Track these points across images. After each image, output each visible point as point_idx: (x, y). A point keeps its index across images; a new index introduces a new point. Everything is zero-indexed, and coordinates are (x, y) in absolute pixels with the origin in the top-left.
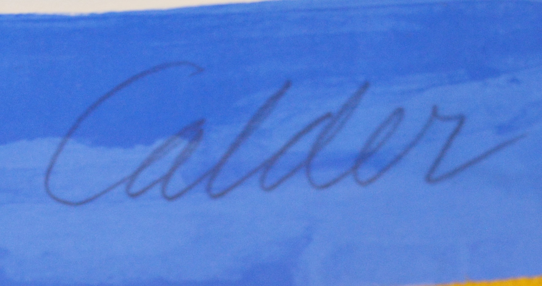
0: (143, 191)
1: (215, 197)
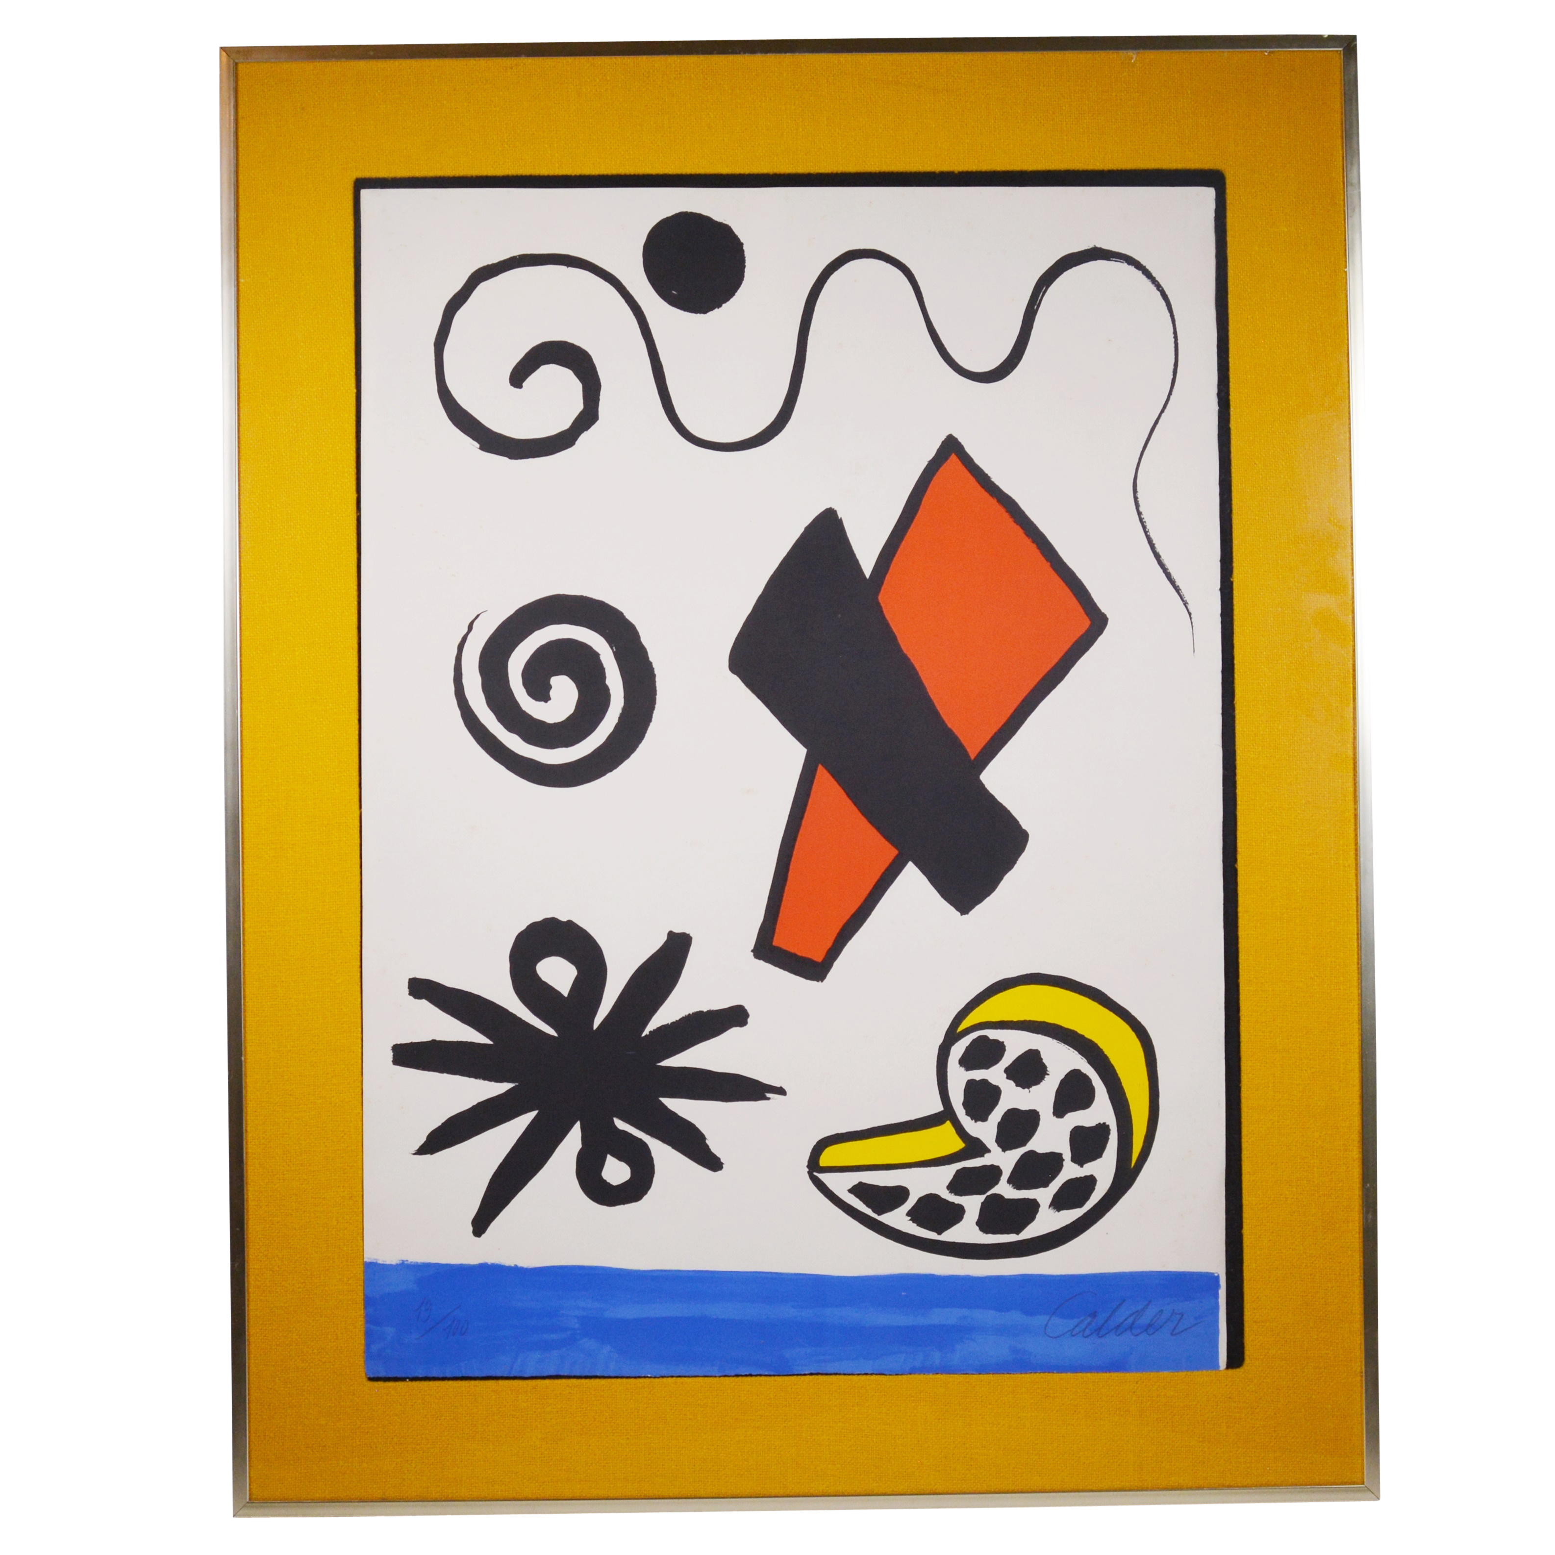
0: (1076, 1334)
1: (1100, 1337)
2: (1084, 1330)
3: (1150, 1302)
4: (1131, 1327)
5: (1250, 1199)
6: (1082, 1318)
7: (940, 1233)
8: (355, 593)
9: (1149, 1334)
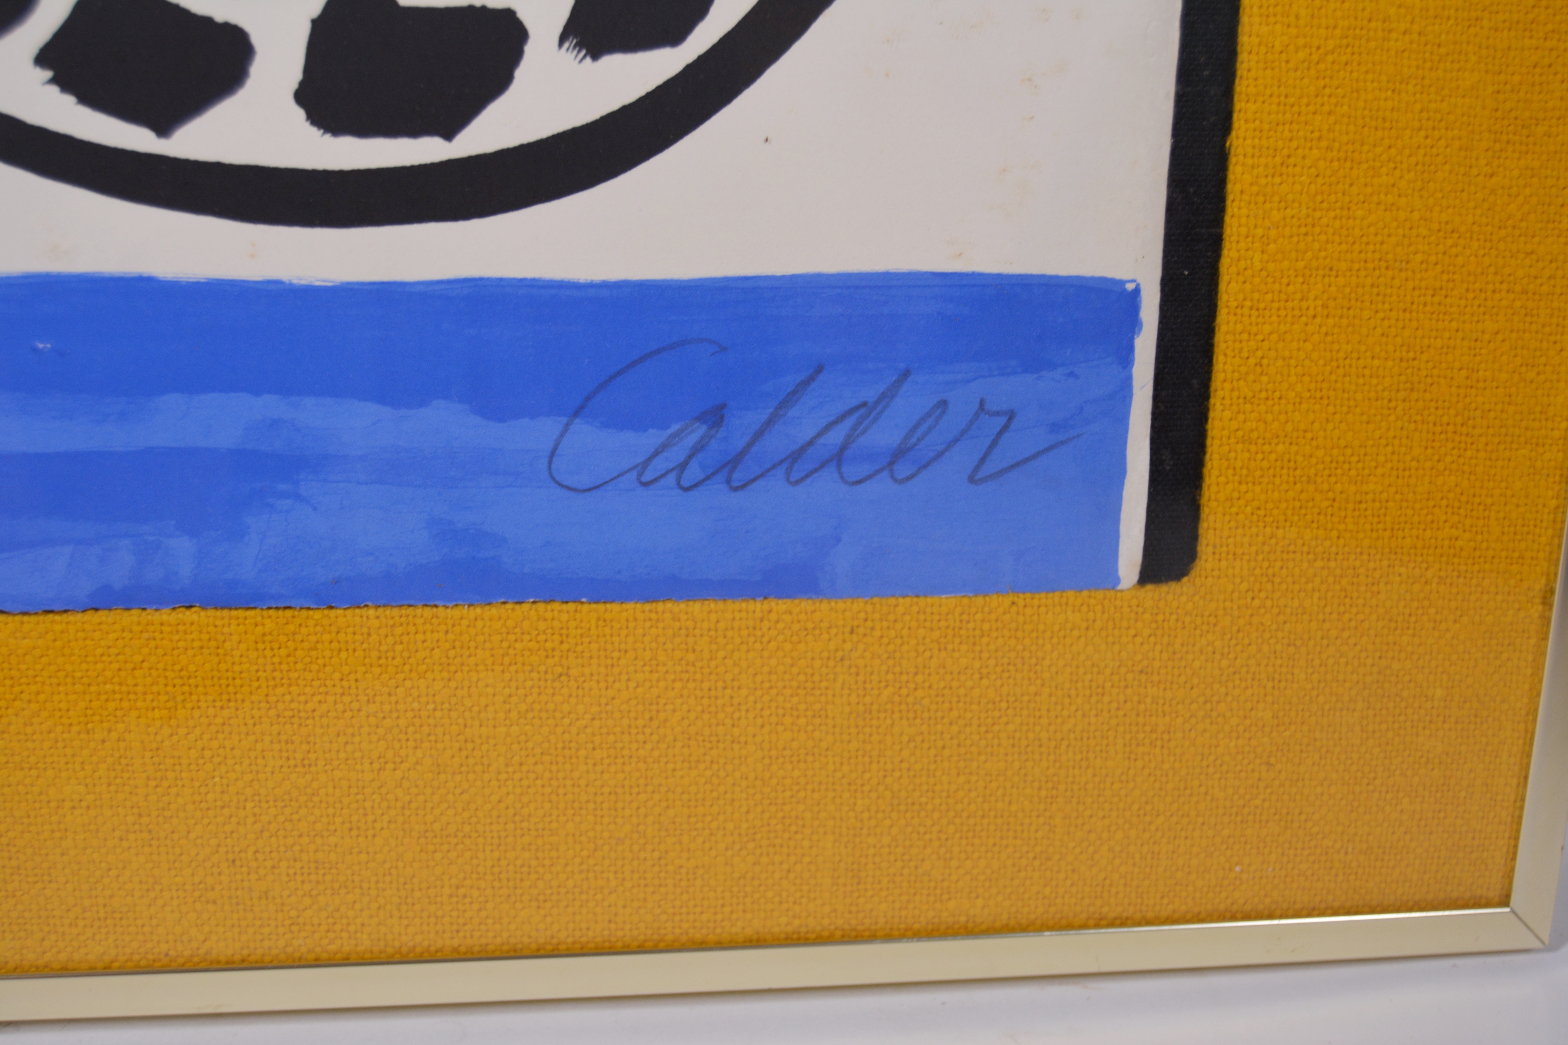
0: (655, 480)
1: (736, 489)
2: (683, 466)
3: (906, 374)
5: (1264, 29)
6: (675, 427)
7: (163, 129)
9: (896, 480)
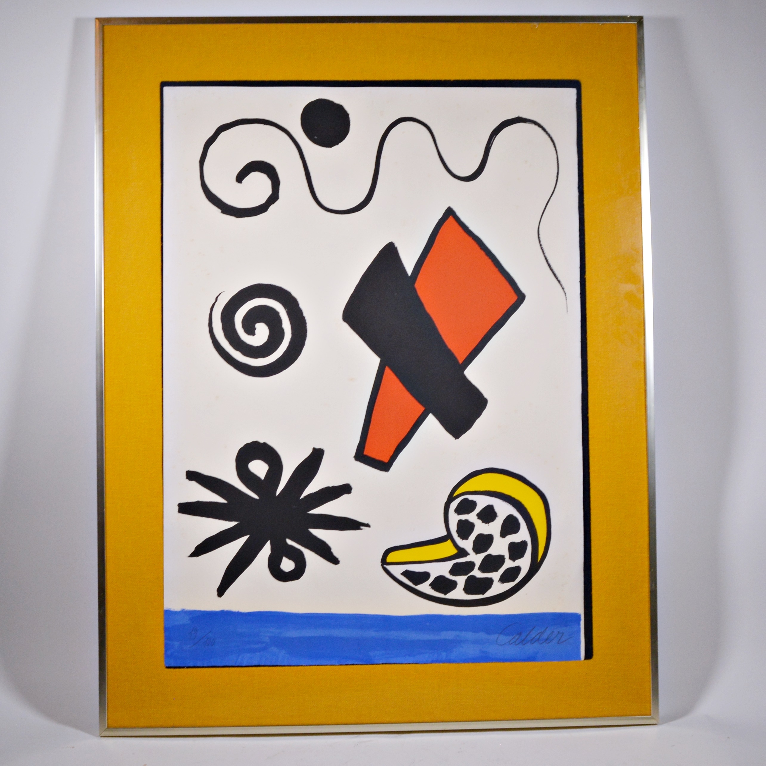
0: (512, 643)
2: (515, 642)
3: (547, 628)
4: (538, 640)
6: (514, 636)
7: (445, 594)
8: (160, 283)
9: (547, 643)
